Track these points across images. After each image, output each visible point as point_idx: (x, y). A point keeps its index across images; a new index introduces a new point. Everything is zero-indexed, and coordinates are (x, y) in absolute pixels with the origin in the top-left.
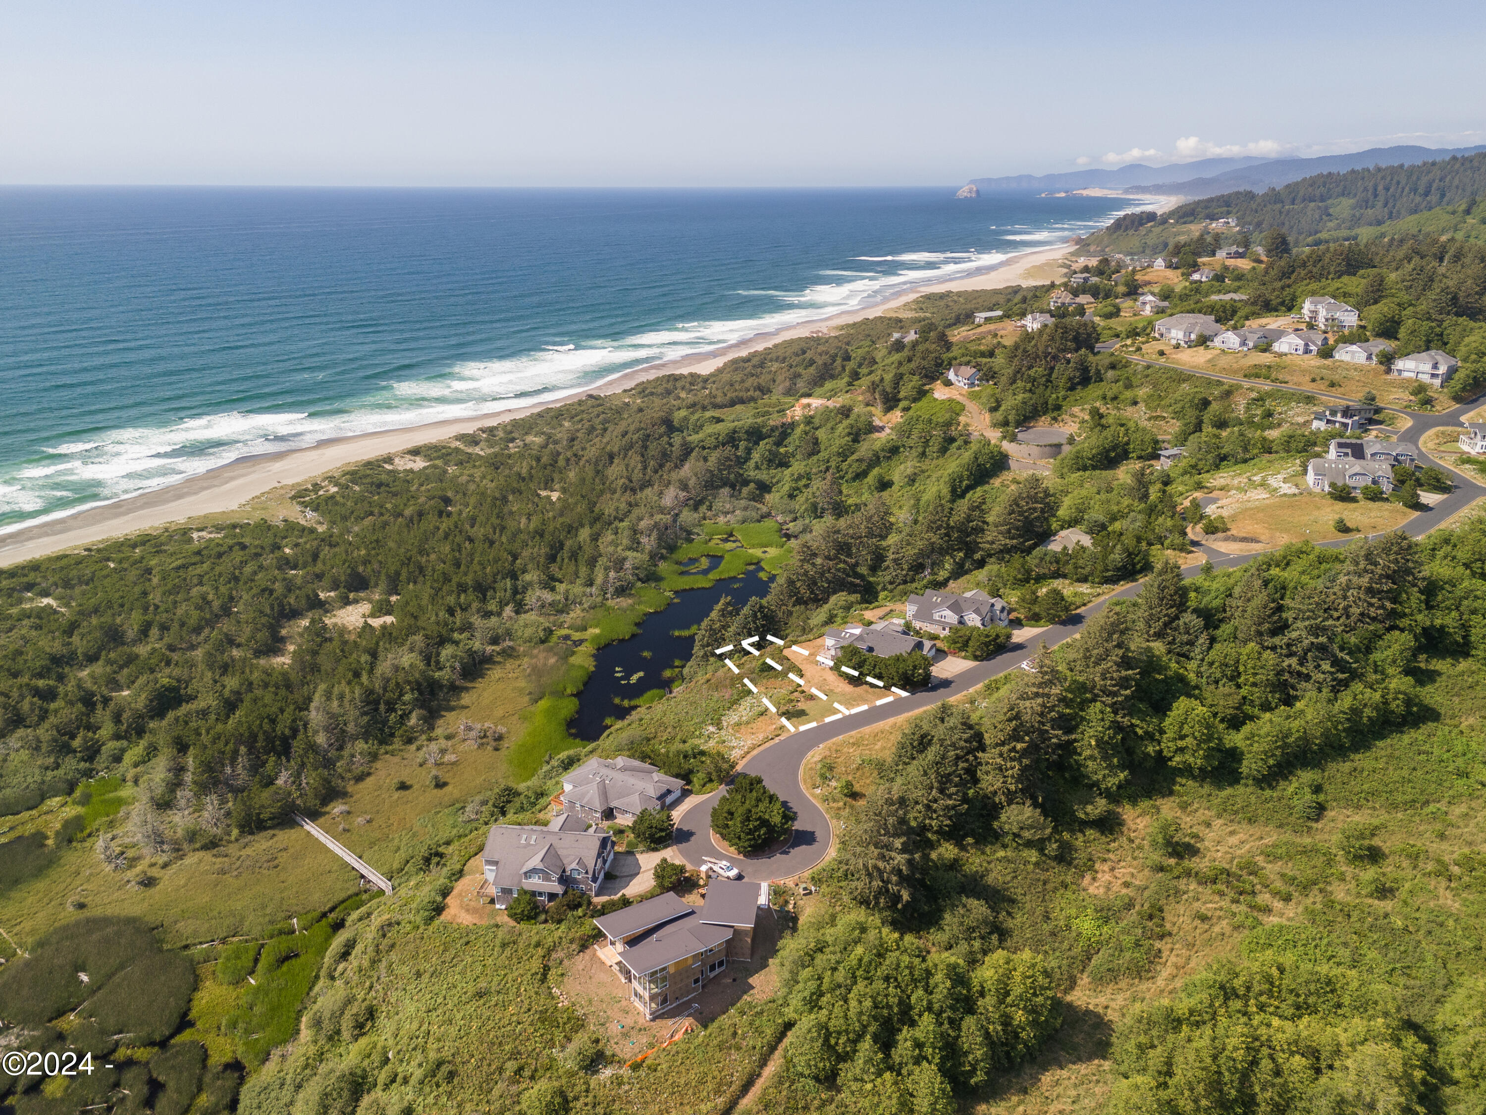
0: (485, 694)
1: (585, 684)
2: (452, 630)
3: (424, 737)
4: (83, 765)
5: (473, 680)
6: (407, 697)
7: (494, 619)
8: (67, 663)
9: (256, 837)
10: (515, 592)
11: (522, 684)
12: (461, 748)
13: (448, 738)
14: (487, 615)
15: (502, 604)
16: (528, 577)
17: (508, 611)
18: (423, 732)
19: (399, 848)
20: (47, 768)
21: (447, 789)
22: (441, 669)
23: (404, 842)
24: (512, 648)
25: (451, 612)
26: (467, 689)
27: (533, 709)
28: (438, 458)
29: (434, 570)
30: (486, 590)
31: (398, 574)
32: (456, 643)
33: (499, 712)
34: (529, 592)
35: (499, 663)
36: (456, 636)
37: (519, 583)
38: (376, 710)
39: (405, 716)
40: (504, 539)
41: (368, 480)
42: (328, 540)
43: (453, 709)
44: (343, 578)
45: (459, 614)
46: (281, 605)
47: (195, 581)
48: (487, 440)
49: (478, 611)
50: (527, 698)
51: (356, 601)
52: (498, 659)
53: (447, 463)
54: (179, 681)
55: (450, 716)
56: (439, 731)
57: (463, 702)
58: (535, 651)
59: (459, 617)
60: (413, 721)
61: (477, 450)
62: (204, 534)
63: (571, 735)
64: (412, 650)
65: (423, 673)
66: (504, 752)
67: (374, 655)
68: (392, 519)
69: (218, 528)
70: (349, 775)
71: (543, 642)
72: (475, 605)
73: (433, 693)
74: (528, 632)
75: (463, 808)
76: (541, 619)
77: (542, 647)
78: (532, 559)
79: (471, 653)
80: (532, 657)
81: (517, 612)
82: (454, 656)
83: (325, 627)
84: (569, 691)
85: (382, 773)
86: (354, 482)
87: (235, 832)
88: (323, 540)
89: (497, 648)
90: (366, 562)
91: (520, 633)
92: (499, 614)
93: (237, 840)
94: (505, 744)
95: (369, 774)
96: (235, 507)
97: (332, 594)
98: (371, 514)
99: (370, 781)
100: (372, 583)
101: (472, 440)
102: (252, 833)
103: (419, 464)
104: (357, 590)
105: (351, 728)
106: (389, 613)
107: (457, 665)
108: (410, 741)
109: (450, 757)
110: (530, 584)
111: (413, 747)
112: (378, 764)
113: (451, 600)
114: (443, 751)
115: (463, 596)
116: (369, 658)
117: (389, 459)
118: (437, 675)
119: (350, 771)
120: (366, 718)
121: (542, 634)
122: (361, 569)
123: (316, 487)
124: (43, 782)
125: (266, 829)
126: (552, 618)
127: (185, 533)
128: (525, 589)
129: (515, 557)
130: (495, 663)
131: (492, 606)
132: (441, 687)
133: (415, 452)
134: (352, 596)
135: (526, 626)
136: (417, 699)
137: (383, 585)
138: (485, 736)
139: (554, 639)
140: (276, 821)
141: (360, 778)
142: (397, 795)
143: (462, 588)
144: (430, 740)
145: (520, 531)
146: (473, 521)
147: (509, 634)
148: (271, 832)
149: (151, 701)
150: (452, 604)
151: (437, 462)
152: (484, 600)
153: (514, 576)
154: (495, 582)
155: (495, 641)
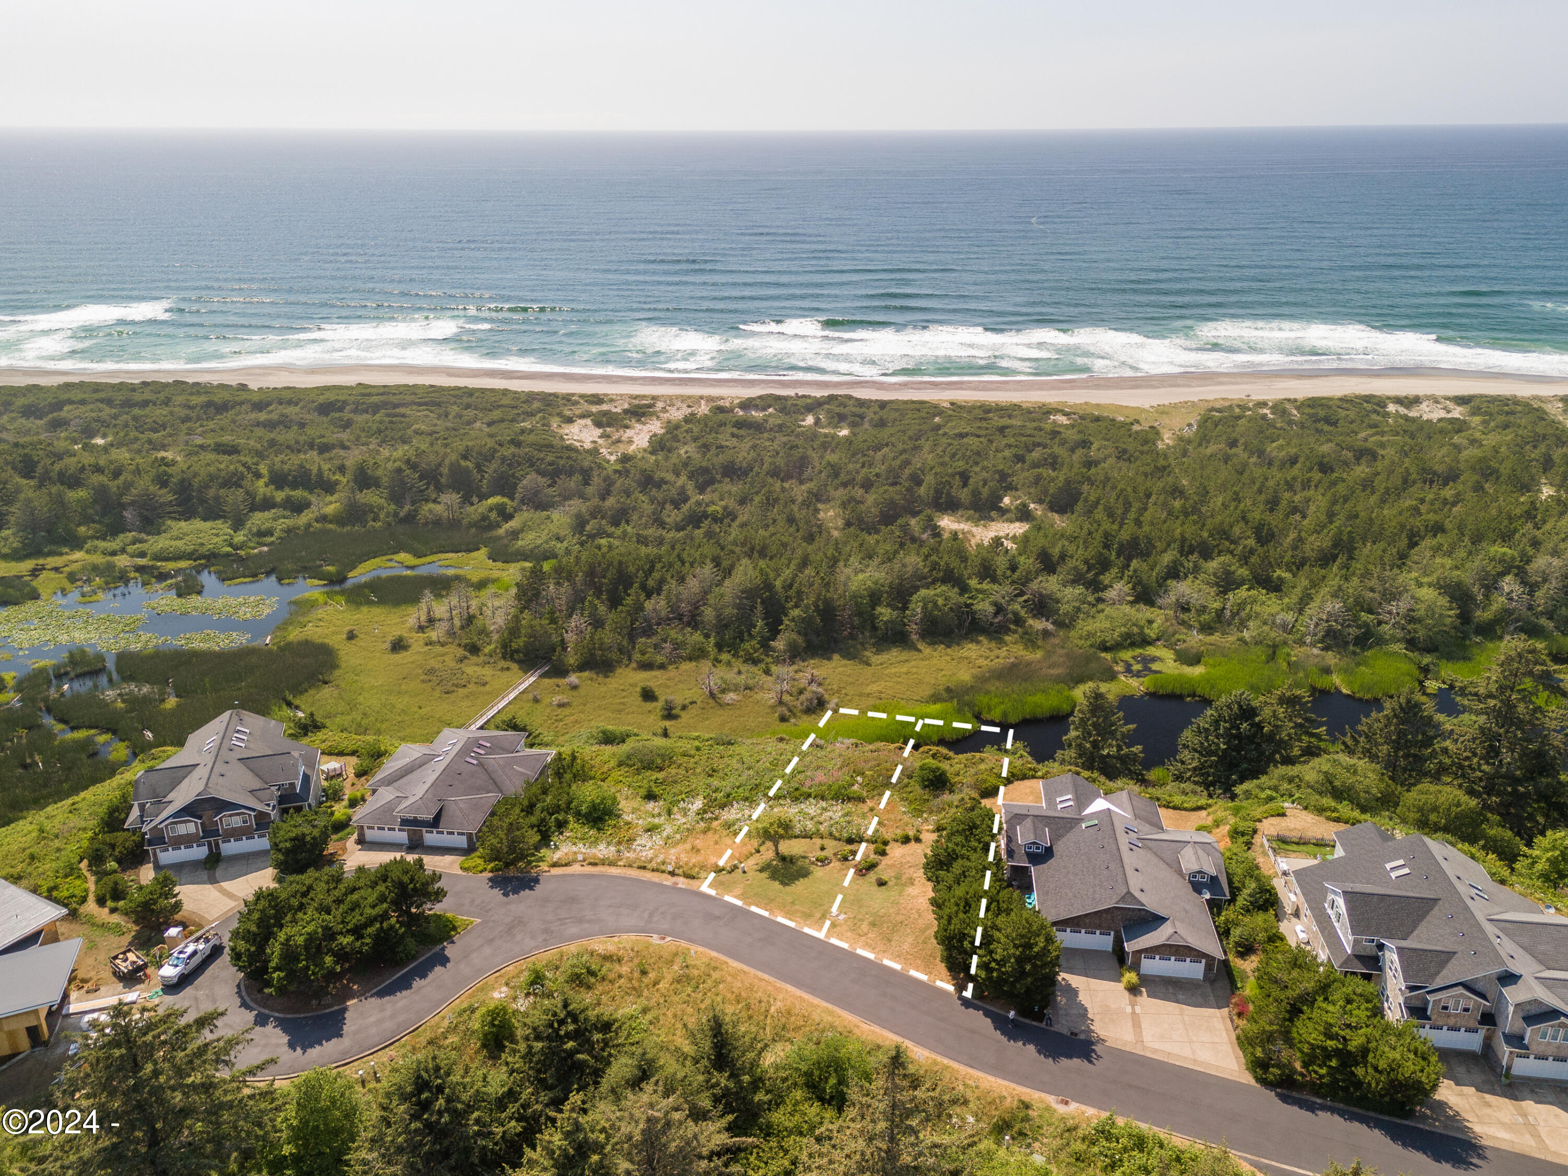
0: (912, 663)
14: (1081, 582)
17: (1117, 590)
21: (663, 723)
24: (1045, 634)
36: (973, 582)
50: (931, 692)
58: (1062, 652)
60: (780, 642)
62: (1063, 419)
65: (855, 598)
69: (1082, 417)
71: (1104, 648)
74: (1097, 626)
80: (1047, 655)
81: (1138, 600)
84: (993, 714)
86: (1299, 410)
87: (494, 647)
89: (1037, 626)
91: (1084, 623)
93: (489, 654)
95: (660, 667)
97: (1017, 504)
102: (501, 656)
103: (1456, 414)
104: (1061, 512)
107: (918, 612)
109: (732, 696)
112: (686, 666)
114: (738, 687)
119: (643, 652)
125: (514, 660)
127: (1050, 412)
131: (1110, 577)
135: (1105, 618)
136: (805, 620)
138: (797, 698)
139: (1129, 653)
141: (646, 666)
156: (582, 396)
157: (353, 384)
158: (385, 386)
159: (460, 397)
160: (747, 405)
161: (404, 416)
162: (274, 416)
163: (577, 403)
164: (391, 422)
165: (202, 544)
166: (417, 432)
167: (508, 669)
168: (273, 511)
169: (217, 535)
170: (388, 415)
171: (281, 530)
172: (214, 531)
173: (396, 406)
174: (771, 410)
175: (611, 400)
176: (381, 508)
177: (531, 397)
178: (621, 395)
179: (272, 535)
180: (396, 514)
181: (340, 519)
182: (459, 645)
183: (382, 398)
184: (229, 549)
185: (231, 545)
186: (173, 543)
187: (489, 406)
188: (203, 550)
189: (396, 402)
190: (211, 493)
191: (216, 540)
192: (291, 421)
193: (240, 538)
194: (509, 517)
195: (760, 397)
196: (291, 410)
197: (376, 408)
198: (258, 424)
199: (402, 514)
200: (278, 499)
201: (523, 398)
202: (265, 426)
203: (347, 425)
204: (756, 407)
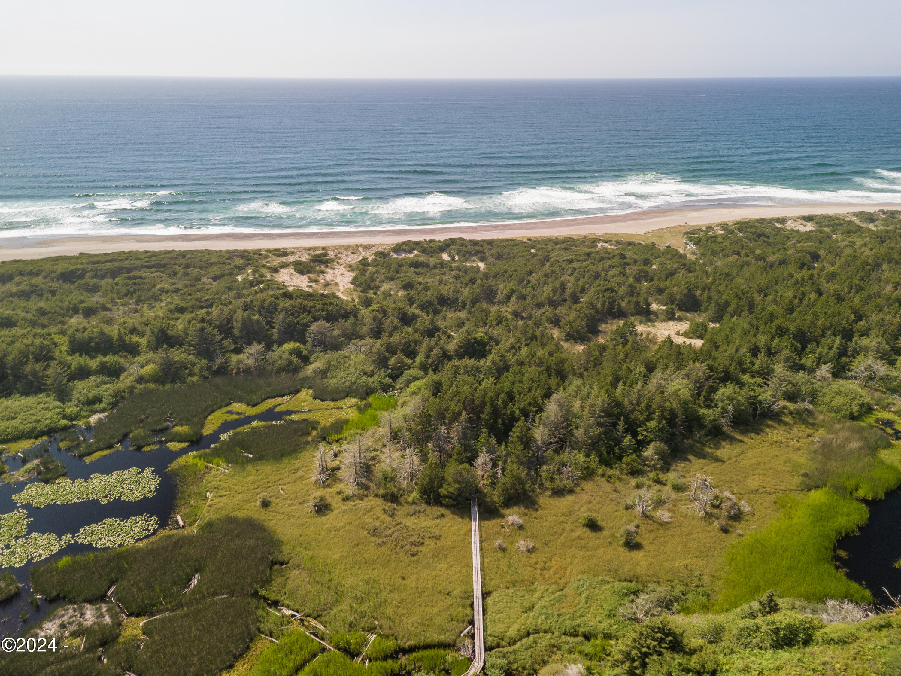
0: (750, 453)
1: (889, 493)
2: (744, 371)
3: (652, 475)
4: (387, 380)
5: (744, 432)
6: (652, 424)
7: (801, 376)
8: (449, 305)
9: (429, 508)
10: (843, 352)
11: (802, 458)
12: (682, 508)
13: (677, 488)
14: (798, 367)
15: (820, 361)
16: (864, 342)
17: (824, 370)
18: (654, 468)
19: (531, 608)
20: (365, 374)
21: (638, 555)
22: (709, 407)
23: (542, 603)
24: (809, 412)
25: (755, 351)
26: (732, 440)
27: (799, 497)
28: (829, 226)
29: (763, 309)
30: (809, 341)
31: (727, 304)
32: (741, 385)
33: (753, 483)
34: (860, 358)
35: (786, 424)
36: (746, 378)
37: (852, 345)
38: (615, 425)
39: (641, 445)
40: (857, 300)
41: (753, 230)
42: (689, 267)
43: (702, 456)
44: (678, 297)
45: (762, 358)
46: (612, 304)
47: (569, 272)
48: (883, 220)
49: (787, 360)
50: (797, 480)
51: (680, 319)
52: (788, 419)
53: (833, 231)
54: (491, 338)
55: (696, 463)
56: (671, 476)
57: (719, 453)
58: (838, 426)
59: (761, 359)
60: (649, 452)
61: (871, 226)
62: (606, 245)
63: (837, 558)
64: (688, 376)
65: (685, 404)
66: (732, 539)
67: (650, 368)
68: (754, 261)
69: (618, 243)
70: (548, 484)
71: (853, 417)
72: (786, 353)
73: (690, 430)
74: (838, 401)
75: (636, 593)
76: (863, 392)
77: (848, 423)
78: (881, 324)
79: (754, 402)
80: (830, 430)
81: (836, 375)
82: (731, 399)
83: (634, 333)
84: (861, 493)
85: (584, 497)
86: (740, 230)
87: (414, 495)
88: (684, 265)
89: (792, 406)
90: (706, 288)
91: (827, 399)
92: (811, 371)
93: (414, 503)
94: (739, 528)
95: (571, 491)
96: (642, 232)
97: (664, 308)
98: (738, 254)
99: (568, 499)
100: (703, 308)
101: (871, 218)
102: (428, 503)
103: (809, 227)
104: (688, 310)
105: (579, 433)
106: (701, 337)
107: (730, 408)
108: (634, 473)
109: (663, 515)
110: (865, 350)
111: (633, 482)
112: (588, 485)
113: (762, 340)
114: (659, 503)
115: (776, 340)
116: (643, 369)
117: (783, 221)
118: (703, 411)
119: (552, 479)
120: (599, 430)
121: (855, 409)
122: (698, 293)
123: (709, 228)
124: (355, 383)
125: (442, 505)
126: (877, 395)
127: (595, 241)
128: (856, 353)
129: (859, 318)
130: (780, 422)
131: (808, 361)
132: (702, 426)
133: (809, 219)
134: (678, 314)
135: (839, 393)
136: (661, 430)
137: (710, 313)
138: (718, 507)
139: (871, 420)
140: (451, 502)
141: (558, 492)
142: (581, 531)
143: (781, 332)
144: (658, 481)
145: (878, 295)
146: (832, 276)
147: (813, 397)
148: (443, 510)
149: (461, 347)
150: (761, 344)
151: (826, 229)
152: (801, 352)
153: (848, 335)
154: (823, 336)
155: (792, 397)
156: (268, 251)
157: (76, 254)
158: (105, 254)
159: (176, 259)
160: (398, 249)
161: (141, 278)
162: (24, 287)
163: (266, 257)
164: (135, 284)
165: (37, 421)
166: (162, 290)
167: (443, 516)
168: (93, 378)
169: (48, 409)
170: (129, 278)
171: (109, 396)
172: (42, 406)
173: (129, 270)
174: (415, 252)
175: (292, 253)
176: (194, 364)
177: (231, 254)
178: (298, 248)
179: (101, 401)
180: (209, 368)
181: (157, 379)
182: (376, 495)
183: (116, 264)
184: (65, 422)
185: (65, 417)
186: (7, 424)
187: (203, 264)
188: (40, 427)
189: (129, 266)
190: (28, 368)
191: (49, 414)
192: (41, 289)
193: (71, 409)
194: (306, 360)
195: (404, 243)
196: (37, 280)
197: (114, 274)
198: (12, 295)
199: (215, 367)
200: (94, 367)
201: (227, 256)
202: (19, 296)
203: (94, 289)
204: (404, 251)
